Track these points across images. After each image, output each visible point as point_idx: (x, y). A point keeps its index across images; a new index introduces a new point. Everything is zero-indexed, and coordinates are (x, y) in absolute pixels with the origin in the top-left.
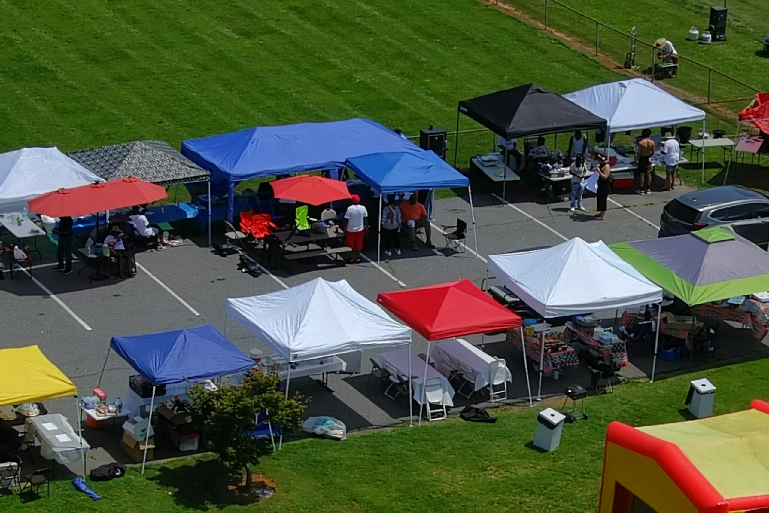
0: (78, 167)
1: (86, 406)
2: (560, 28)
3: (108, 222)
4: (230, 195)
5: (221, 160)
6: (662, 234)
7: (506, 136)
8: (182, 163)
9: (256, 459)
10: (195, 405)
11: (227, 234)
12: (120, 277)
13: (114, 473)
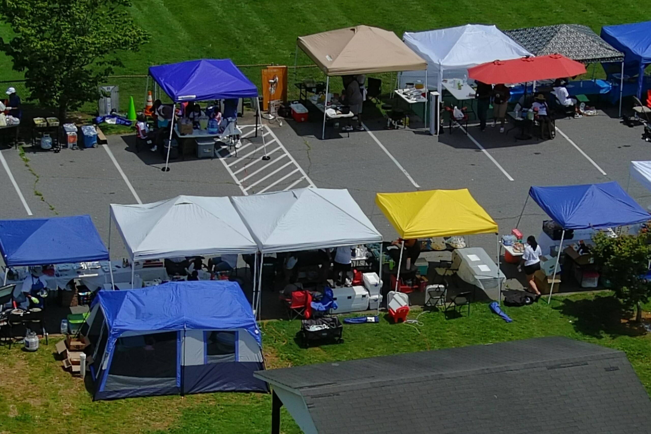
0: (512, 43)
1: (505, 243)
3: (534, 91)
4: (640, 76)
5: (635, 45)
8: (600, 45)
9: (646, 299)
10: (597, 248)
11: (634, 108)
12: (542, 138)
13: (525, 301)
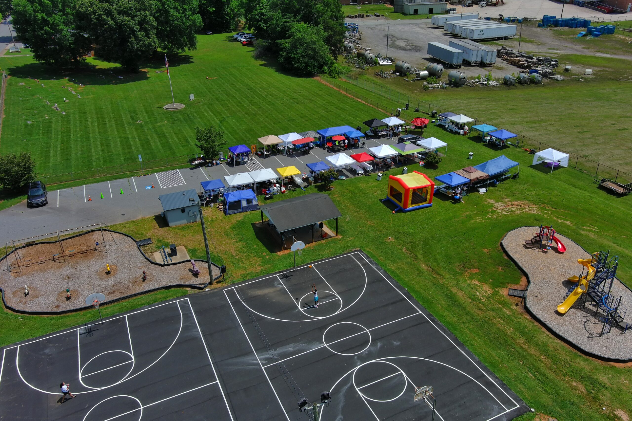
0: (300, 136)
1: (303, 175)
2: (380, 109)
3: (305, 145)
4: (325, 139)
5: (323, 134)
6: (398, 143)
7: (371, 128)
8: (317, 134)
9: (331, 183)
10: (320, 175)
11: (325, 146)
12: (307, 154)
13: (308, 186)
